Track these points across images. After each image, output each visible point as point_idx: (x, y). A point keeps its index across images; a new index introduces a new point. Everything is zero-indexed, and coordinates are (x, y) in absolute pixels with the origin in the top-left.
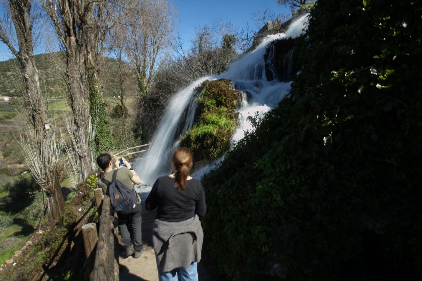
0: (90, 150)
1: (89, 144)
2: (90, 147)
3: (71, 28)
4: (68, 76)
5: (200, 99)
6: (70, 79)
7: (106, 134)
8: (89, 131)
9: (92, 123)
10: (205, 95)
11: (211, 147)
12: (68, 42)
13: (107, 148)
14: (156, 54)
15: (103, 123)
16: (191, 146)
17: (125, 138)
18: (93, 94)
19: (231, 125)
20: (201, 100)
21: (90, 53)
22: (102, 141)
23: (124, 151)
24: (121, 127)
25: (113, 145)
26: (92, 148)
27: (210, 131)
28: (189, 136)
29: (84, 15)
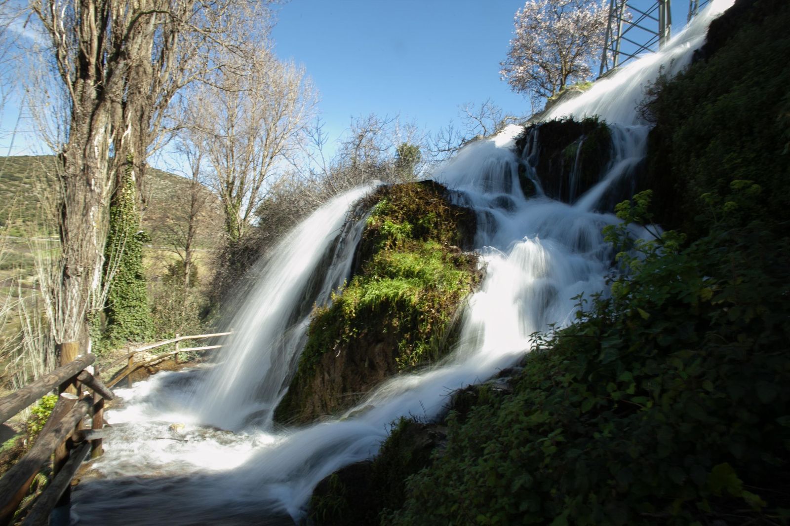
0: (88, 334)
1: (86, 320)
2: (89, 327)
3: (93, 61)
4: (65, 159)
5: (371, 220)
6: (69, 168)
7: (134, 303)
8: (94, 290)
9: (105, 273)
10: (383, 213)
11: (400, 337)
12: (79, 88)
13: (131, 333)
14: (268, 165)
15: (131, 277)
16: (344, 333)
17: (178, 318)
18: (120, 211)
19: (461, 282)
20: (374, 223)
21: (130, 127)
22: (122, 316)
23: (167, 342)
24: (174, 294)
25: (146, 329)
26: (94, 330)
27: (400, 292)
28: (339, 305)
29: (127, 38)
